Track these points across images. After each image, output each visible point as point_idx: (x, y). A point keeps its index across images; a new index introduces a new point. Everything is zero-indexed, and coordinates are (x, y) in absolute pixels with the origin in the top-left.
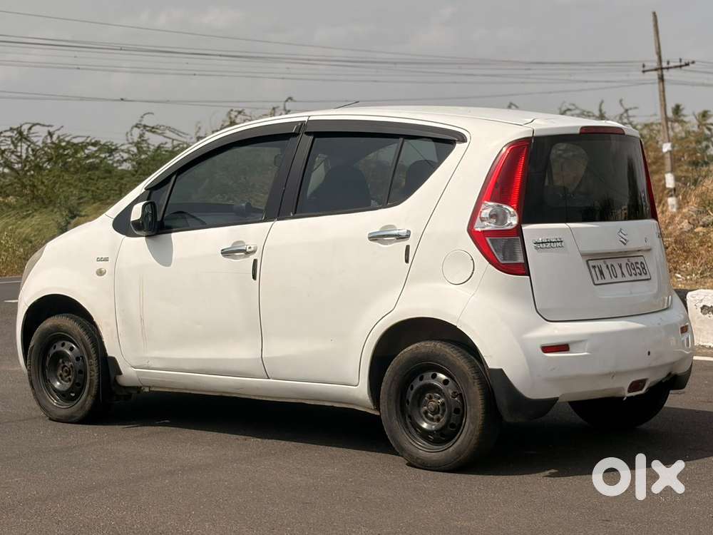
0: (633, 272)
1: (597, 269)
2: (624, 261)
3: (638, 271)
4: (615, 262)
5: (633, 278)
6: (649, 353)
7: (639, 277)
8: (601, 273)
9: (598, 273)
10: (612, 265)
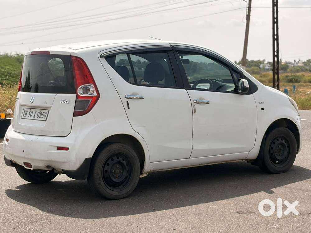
0: (40, 116)
1: (25, 112)
2: (38, 111)
3: (42, 116)
4: (34, 111)
5: (38, 119)
6: (23, 151)
7: (41, 119)
8: (26, 114)
9: (25, 114)
10: (32, 112)
